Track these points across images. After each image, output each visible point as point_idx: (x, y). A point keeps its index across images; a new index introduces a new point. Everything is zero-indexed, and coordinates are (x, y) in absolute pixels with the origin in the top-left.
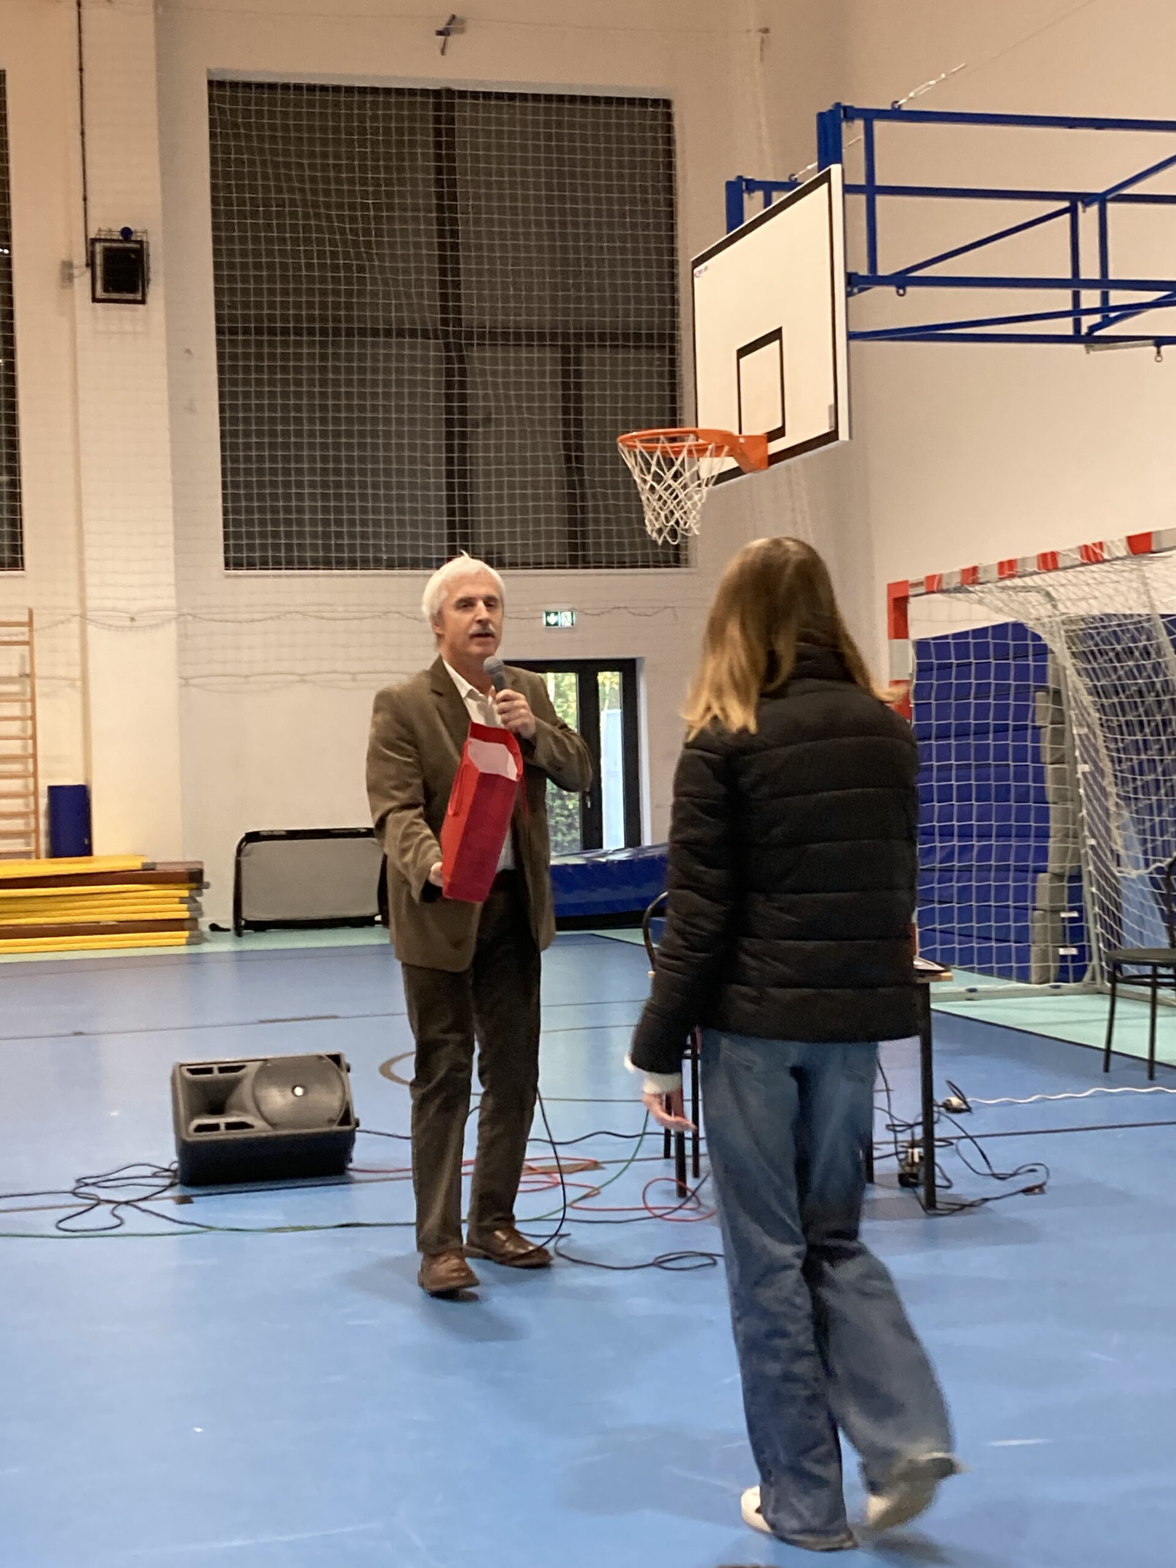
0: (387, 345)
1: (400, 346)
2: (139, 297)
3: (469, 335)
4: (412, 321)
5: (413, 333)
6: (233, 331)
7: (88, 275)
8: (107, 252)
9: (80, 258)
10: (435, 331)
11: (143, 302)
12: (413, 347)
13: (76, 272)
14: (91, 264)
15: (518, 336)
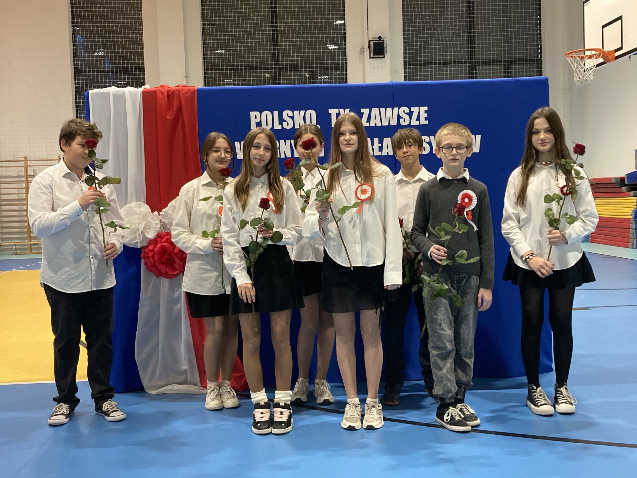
0: (454, 67)
1: (458, 67)
2: (383, 56)
3: (479, 62)
4: (462, 59)
5: (462, 63)
6: (409, 65)
7: (369, 50)
8: (374, 44)
9: (366, 46)
10: (468, 62)
11: (384, 58)
12: (462, 67)
13: (365, 50)
14: (369, 47)
15: (493, 62)
